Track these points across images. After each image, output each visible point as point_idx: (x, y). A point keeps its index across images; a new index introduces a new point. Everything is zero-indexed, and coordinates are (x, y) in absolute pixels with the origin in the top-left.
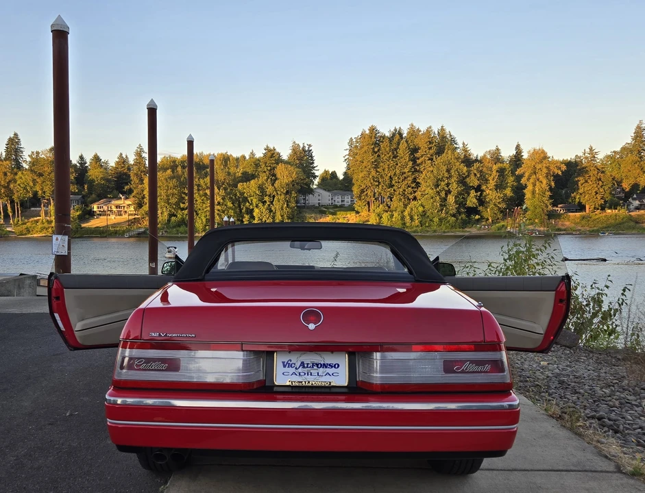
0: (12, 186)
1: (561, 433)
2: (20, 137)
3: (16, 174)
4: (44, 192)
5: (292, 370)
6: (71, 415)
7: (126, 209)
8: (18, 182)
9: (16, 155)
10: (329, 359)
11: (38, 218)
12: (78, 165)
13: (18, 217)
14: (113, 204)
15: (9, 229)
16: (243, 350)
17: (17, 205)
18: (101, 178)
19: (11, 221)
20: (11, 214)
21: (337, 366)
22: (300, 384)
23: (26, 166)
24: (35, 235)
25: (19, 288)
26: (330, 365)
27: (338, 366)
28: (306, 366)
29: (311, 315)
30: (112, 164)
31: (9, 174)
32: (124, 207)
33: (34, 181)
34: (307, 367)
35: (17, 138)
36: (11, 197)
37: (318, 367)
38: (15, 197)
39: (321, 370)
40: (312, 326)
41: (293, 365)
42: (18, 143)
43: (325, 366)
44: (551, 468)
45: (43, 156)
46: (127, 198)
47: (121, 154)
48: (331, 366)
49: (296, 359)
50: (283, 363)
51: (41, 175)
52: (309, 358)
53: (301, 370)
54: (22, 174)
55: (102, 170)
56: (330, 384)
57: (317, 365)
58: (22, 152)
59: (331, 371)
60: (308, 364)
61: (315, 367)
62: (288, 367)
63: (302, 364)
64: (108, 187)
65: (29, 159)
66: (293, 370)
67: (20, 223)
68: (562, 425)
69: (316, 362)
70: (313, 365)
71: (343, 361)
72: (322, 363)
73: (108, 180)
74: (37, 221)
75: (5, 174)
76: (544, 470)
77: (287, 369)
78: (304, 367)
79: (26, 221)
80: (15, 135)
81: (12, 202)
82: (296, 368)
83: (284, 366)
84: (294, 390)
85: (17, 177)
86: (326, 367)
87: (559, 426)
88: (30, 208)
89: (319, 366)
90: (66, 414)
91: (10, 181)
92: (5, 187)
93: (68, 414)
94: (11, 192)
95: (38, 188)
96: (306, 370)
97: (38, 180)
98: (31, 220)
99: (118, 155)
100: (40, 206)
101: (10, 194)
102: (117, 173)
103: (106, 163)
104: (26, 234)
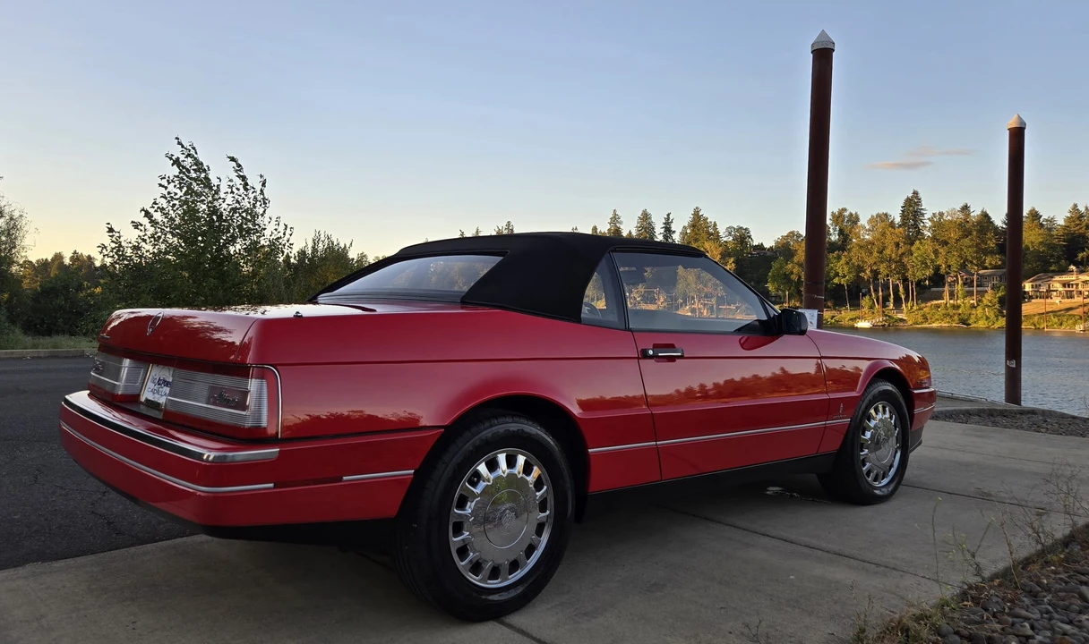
0: (905, 260)
2: (921, 195)
3: (912, 244)
4: (949, 266)
7: (1080, 288)
8: (915, 255)
9: (915, 220)
11: (940, 301)
12: (1004, 226)
13: (913, 300)
14: (1059, 281)
15: (900, 316)
17: (912, 284)
18: (1041, 243)
19: (904, 305)
20: (903, 297)
23: (927, 234)
24: (934, 325)
30: (1061, 221)
31: (902, 244)
32: (1077, 285)
33: (936, 252)
35: (917, 197)
36: (904, 274)
38: (909, 275)
42: (918, 203)
45: (949, 218)
46: (1082, 272)
47: (1076, 205)
51: (945, 243)
54: (921, 243)
55: (1042, 231)
58: (923, 215)
64: (1052, 256)
65: (929, 224)
67: (915, 308)
73: (1052, 247)
74: (938, 306)
75: (897, 245)
79: (923, 305)
80: (914, 193)
81: (905, 280)
85: (913, 248)
88: (930, 288)
91: (903, 254)
92: (896, 262)
94: (904, 266)
95: (940, 261)
97: (941, 250)
98: (929, 304)
99: (1070, 207)
100: (944, 286)
101: (902, 269)
102: (1067, 235)
103: (1051, 221)
104: (922, 323)
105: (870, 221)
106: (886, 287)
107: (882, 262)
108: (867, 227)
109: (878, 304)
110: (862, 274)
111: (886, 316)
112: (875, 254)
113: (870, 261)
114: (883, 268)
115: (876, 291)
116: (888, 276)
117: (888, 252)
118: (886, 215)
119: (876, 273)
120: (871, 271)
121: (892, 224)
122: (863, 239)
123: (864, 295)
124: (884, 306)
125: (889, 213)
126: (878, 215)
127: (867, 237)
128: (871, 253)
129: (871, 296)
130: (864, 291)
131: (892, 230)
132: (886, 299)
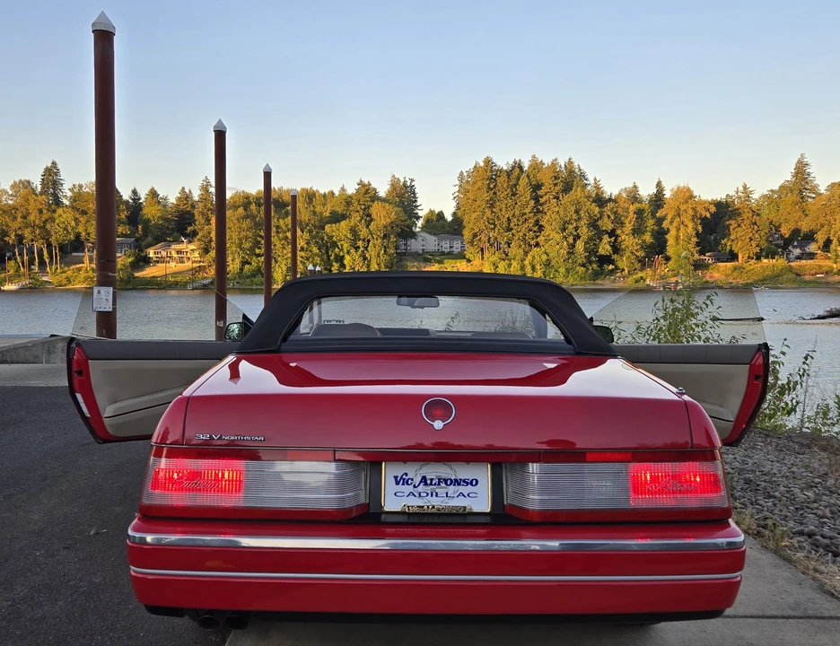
0: (48, 226)
1: (763, 557)
2: (59, 166)
3: (54, 211)
4: (89, 234)
6: (97, 534)
7: (189, 256)
8: (57, 221)
9: (54, 189)
10: (463, 472)
11: (81, 265)
12: (130, 201)
13: (56, 263)
14: (174, 249)
15: (45, 279)
16: (335, 460)
17: (55, 249)
18: (159, 217)
19: (48, 269)
20: (47, 261)
23: (66, 202)
24: (77, 286)
25: (49, 353)
26: (464, 481)
27: (477, 482)
28: (429, 482)
29: (438, 406)
30: (172, 200)
31: (45, 211)
32: (187, 252)
33: (76, 219)
34: (431, 484)
35: (55, 167)
36: (48, 239)
37: (446, 484)
38: (53, 240)
39: (452, 489)
40: (438, 425)
41: (410, 482)
42: (56, 174)
43: (457, 482)
45: (87, 190)
46: (190, 242)
47: (183, 188)
48: (466, 483)
49: (415, 472)
50: (396, 477)
51: (84, 213)
52: (434, 471)
53: (421, 488)
54: (62, 211)
55: (160, 207)
56: (465, 510)
57: (446, 481)
58: (62, 184)
59: (465, 489)
60: (432, 480)
61: (443, 485)
62: (403, 484)
63: (424, 479)
64: (168, 228)
65: (69, 194)
66: (410, 488)
67: (59, 271)
68: (762, 546)
69: (444, 476)
70: (439, 482)
71: (484, 474)
72: (453, 478)
73: (167, 220)
74: (80, 269)
75: (41, 212)
76: (751, 617)
77: (401, 487)
78: (426, 484)
79: (66, 269)
80: (53, 163)
81: (49, 245)
82: (415, 486)
83: (397, 483)
84: (411, 520)
85: (56, 215)
86: (459, 484)
87: (759, 547)
88: (71, 253)
90: (89, 532)
91: (46, 220)
92: (40, 228)
93: (92, 533)
94: (48, 233)
95: (81, 229)
96: (429, 489)
97: (81, 219)
98: (72, 268)
99: (179, 189)
100: (83, 251)
101: (46, 235)
102: (178, 211)
103: (165, 199)
104: (66, 285)
105: (13, 187)
106: (31, 251)
107: (27, 227)
108: (10, 193)
109: (23, 267)
110: (7, 239)
111: (32, 278)
112: (19, 219)
113: (15, 225)
114: (27, 233)
115: (21, 254)
116: (32, 240)
117: (32, 218)
118: (29, 182)
119: (20, 238)
120: (16, 235)
121: (34, 191)
122: (5, 205)
123: (9, 259)
124: (30, 270)
125: (32, 180)
126: (20, 181)
127: (10, 202)
128: (15, 218)
129: (16, 259)
130: (8, 254)
131: (36, 198)
132: (31, 262)
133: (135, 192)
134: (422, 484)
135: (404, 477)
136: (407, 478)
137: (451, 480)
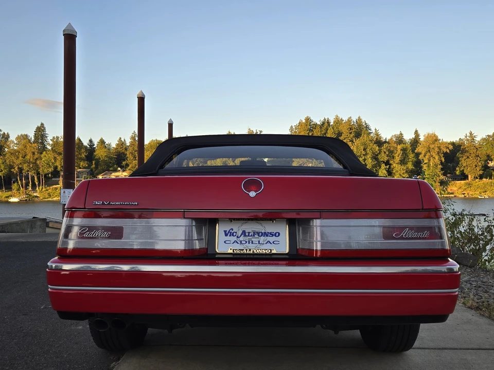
0: (38, 162)
2: (45, 126)
3: (41, 153)
4: (62, 167)
5: (233, 239)
8: (43, 159)
9: (42, 140)
11: (57, 186)
12: (88, 146)
13: (42, 185)
14: (114, 176)
15: (35, 194)
16: (184, 218)
17: (42, 176)
18: (105, 156)
19: (37, 188)
20: (37, 183)
21: (277, 235)
22: (242, 252)
23: (49, 147)
24: (55, 199)
26: (270, 233)
27: (279, 234)
28: (247, 234)
30: (114, 145)
31: (36, 153)
33: (55, 158)
34: (249, 236)
35: (43, 127)
36: (37, 170)
37: (259, 236)
38: (40, 171)
39: (262, 239)
40: (252, 194)
41: (235, 234)
42: (44, 130)
43: (265, 234)
44: (478, 347)
45: (61, 140)
46: (124, 171)
47: (120, 138)
48: (272, 235)
49: (238, 228)
50: (225, 231)
51: (60, 154)
52: (250, 227)
53: (242, 238)
54: (46, 153)
55: (106, 150)
56: (271, 252)
57: (258, 233)
58: (47, 137)
59: (271, 239)
60: (249, 233)
61: (256, 236)
62: (230, 236)
63: (244, 233)
64: (110, 163)
65: (51, 142)
66: (235, 238)
67: (44, 190)
69: (257, 230)
70: (254, 234)
72: (263, 231)
73: (111, 158)
74: (56, 189)
75: (34, 153)
77: (228, 238)
78: (245, 236)
79: (48, 188)
81: (38, 174)
82: (238, 237)
83: (226, 235)
84: (235, 256)
85: (42, 156)
86: (267, 236)
88: (51, 179)
89: (260, 234)
91: (37, 159)
92: (33, 163)
94: (38, 166)
95: (57, 164)
96: (247, 239)
97: (58, 158)
98: (51, 187)
99: (118, 139)
100: (59, 177)
101: (36, 168)
102: (117, 152)
103: (109, 145)
104: (48, 198)
105: (17, 139)
106: (27, 178)
107: (25, 163)
108: (15, 142)
109: (22, 187)
110: (13, 170)
111: (27, 194)
112: (20, 158)
113: (18, 162)
114: (25, 167)
115: (21, 180)
116: (28, 171)
117: (28, 157)
118: (26, 135)
119: (21, 170)
120: (18, 168)
121: (29, 141)
122: (12, 149)
123: (14, 182)
124: (26, 189)
125: (29, 134)
126: (22, 135)
127: (15, 148)
128: (18, 158)
129: (18, 183)
130: (13, 180)
131: (31, 145)
132: (27, 185)
133: (91, 141)
134: (242, 236)
135: (231, 231)
136: (233, 232)
137: (262, 233)
